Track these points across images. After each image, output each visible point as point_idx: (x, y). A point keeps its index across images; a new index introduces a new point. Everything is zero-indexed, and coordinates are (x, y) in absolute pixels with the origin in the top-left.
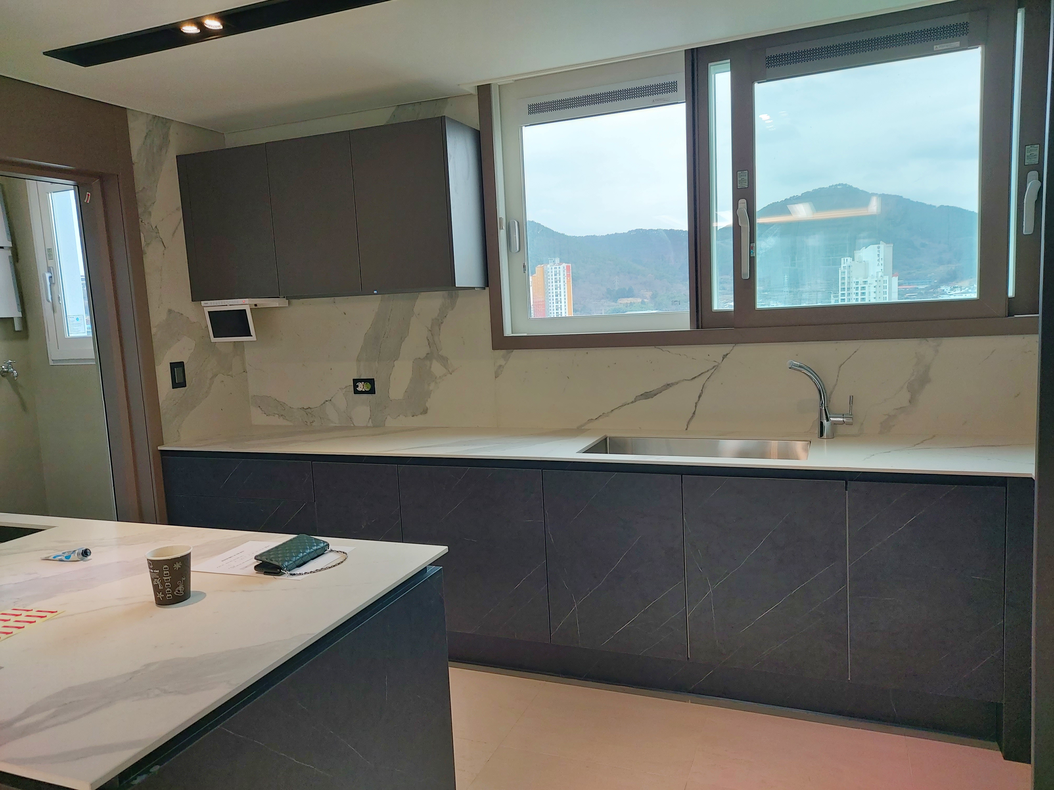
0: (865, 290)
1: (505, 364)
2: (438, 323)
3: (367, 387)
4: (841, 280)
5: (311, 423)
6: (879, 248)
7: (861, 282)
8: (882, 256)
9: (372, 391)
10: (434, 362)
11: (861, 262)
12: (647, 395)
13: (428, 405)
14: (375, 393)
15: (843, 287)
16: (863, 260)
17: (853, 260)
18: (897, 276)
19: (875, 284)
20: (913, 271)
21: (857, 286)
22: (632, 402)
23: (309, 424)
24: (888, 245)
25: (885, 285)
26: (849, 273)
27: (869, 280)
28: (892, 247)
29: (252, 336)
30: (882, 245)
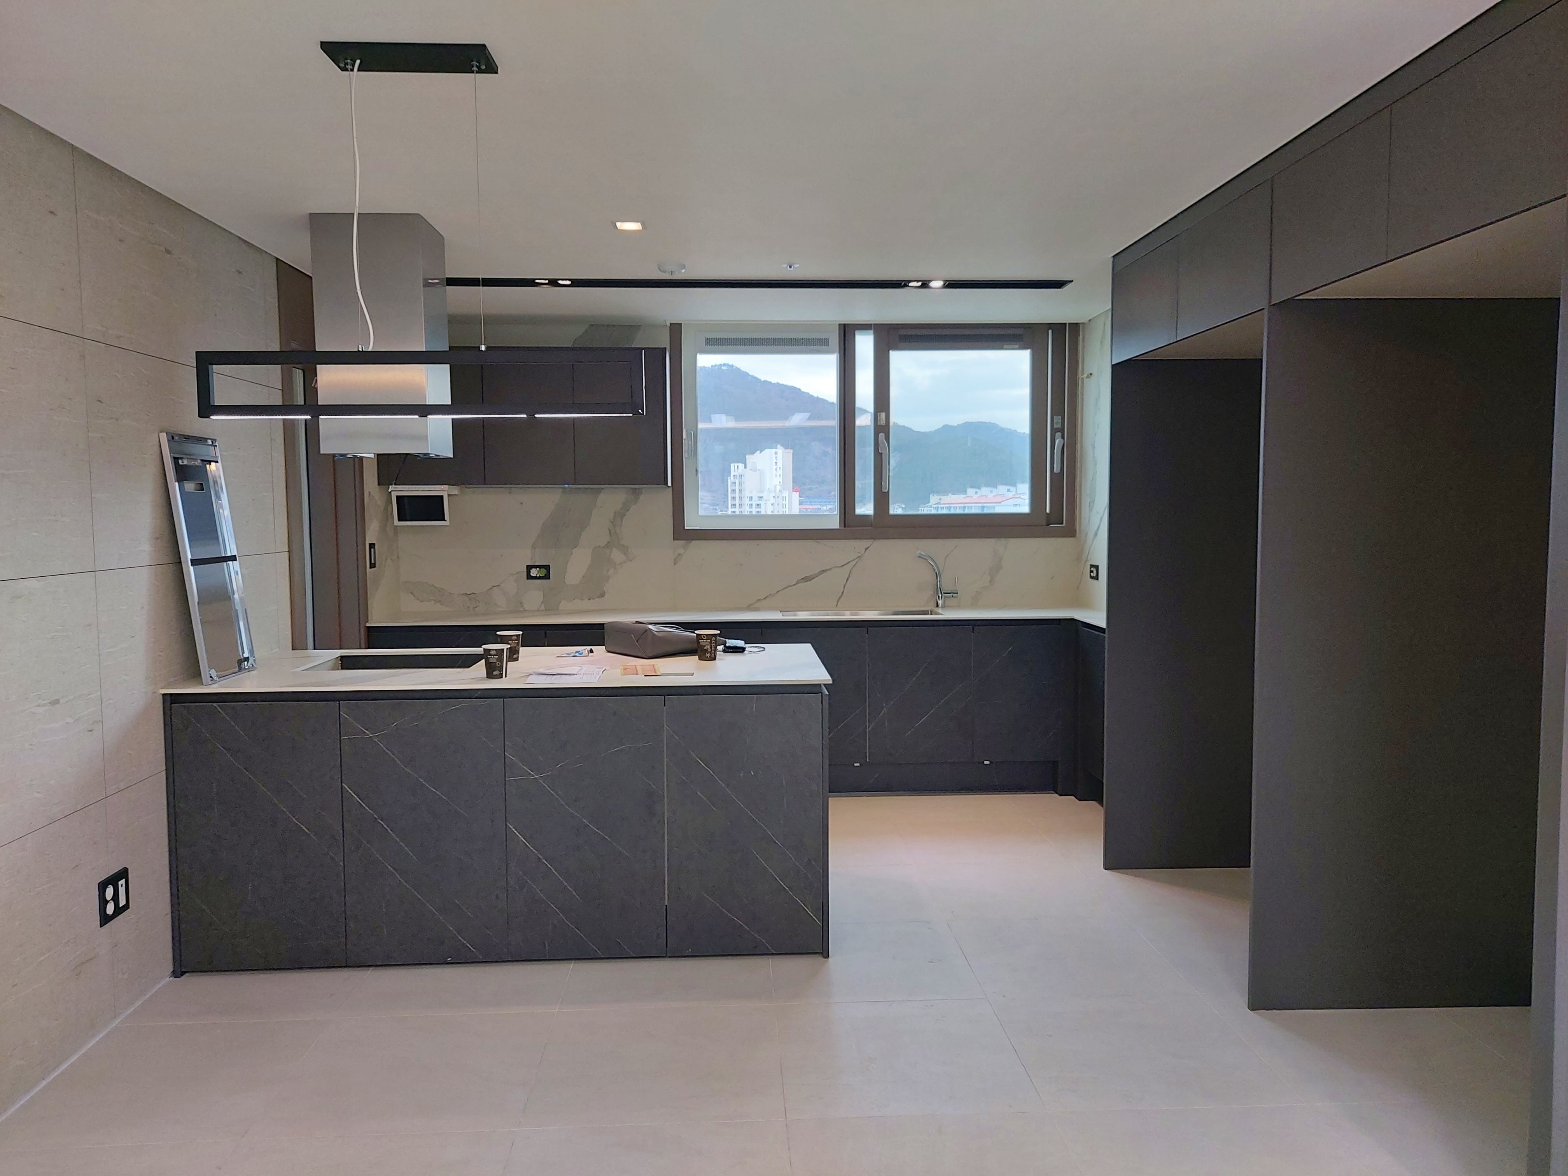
0: (760, 508)
1: (684, 553)
2: (620, 515)
3: (543, 572)
4: (731, 493)
5: (474, 608)
6: (776, 453)
7: (755, 496)
8: (780, 465)
9: (547, 577)
10: (614, 550)
11: (755, 471)
12: (806, 579)
13: (605, 589)
14: (549, 579)
15: (733, 502)
16: (758, 468)
17: (745, 467)
18: (797, 492)
19: (772, 501)
20: (814, 487)
21: (751, 503)
22: (794, 585)
23: (471, 609)
24: (787, 451)
25: (784, 502)
26: (740, 484)
27: (765, 495)
28: (791, 454)
29: (446, 521)
30: (780, 450)
